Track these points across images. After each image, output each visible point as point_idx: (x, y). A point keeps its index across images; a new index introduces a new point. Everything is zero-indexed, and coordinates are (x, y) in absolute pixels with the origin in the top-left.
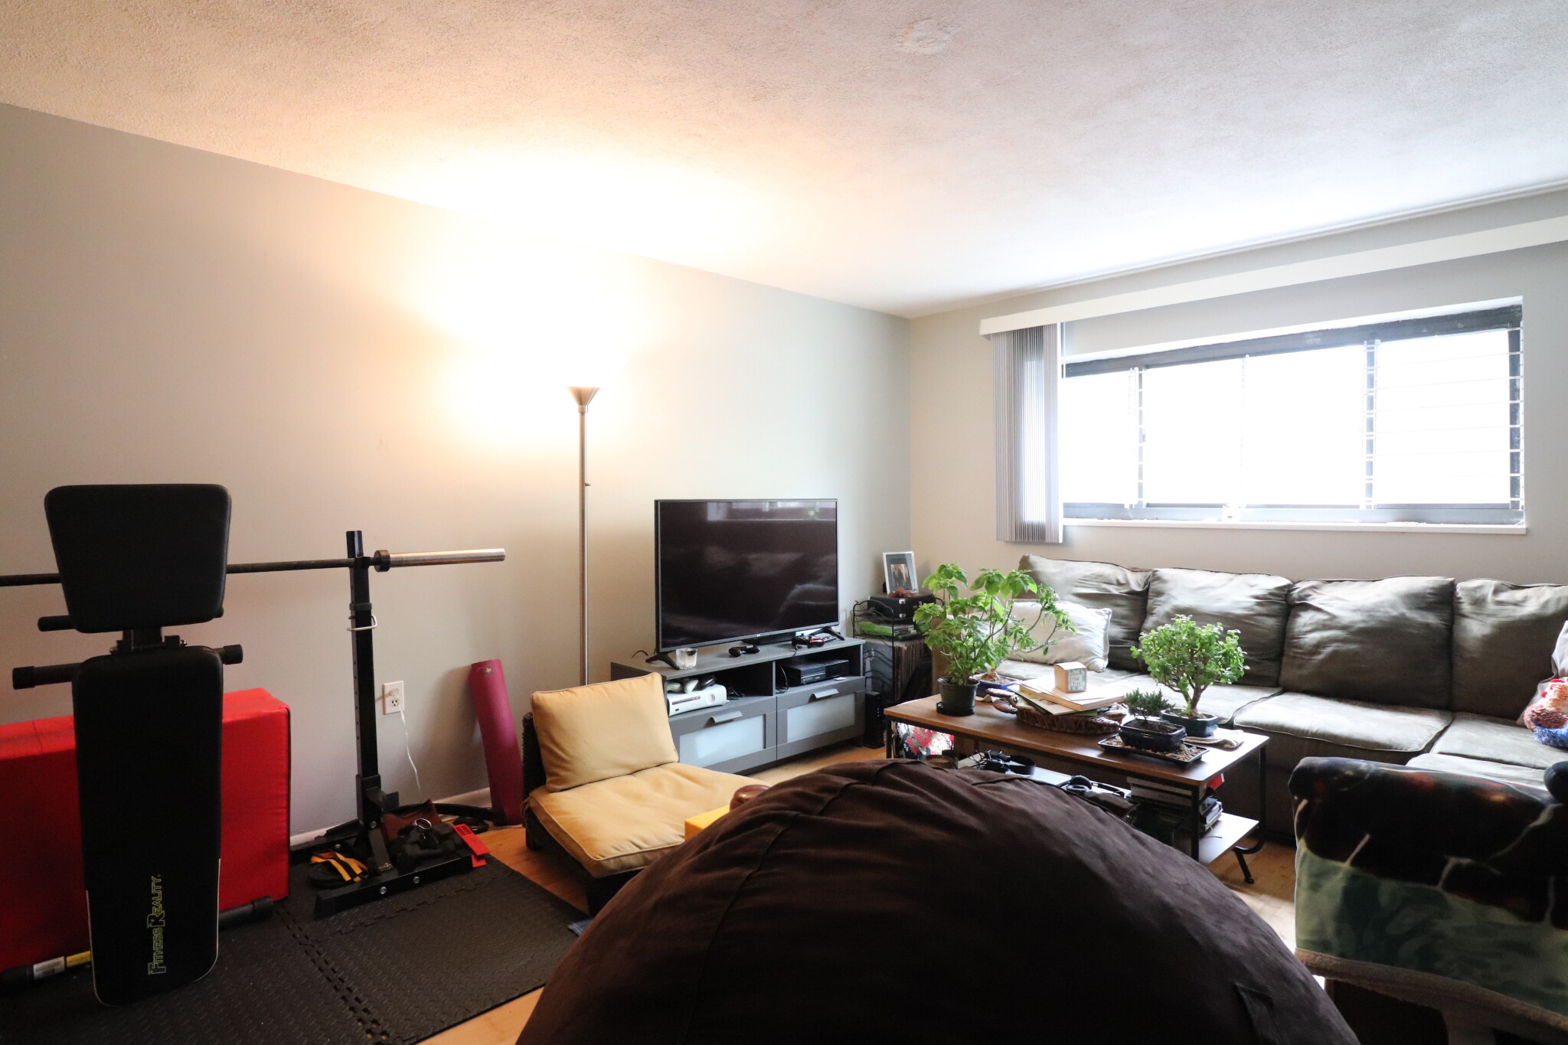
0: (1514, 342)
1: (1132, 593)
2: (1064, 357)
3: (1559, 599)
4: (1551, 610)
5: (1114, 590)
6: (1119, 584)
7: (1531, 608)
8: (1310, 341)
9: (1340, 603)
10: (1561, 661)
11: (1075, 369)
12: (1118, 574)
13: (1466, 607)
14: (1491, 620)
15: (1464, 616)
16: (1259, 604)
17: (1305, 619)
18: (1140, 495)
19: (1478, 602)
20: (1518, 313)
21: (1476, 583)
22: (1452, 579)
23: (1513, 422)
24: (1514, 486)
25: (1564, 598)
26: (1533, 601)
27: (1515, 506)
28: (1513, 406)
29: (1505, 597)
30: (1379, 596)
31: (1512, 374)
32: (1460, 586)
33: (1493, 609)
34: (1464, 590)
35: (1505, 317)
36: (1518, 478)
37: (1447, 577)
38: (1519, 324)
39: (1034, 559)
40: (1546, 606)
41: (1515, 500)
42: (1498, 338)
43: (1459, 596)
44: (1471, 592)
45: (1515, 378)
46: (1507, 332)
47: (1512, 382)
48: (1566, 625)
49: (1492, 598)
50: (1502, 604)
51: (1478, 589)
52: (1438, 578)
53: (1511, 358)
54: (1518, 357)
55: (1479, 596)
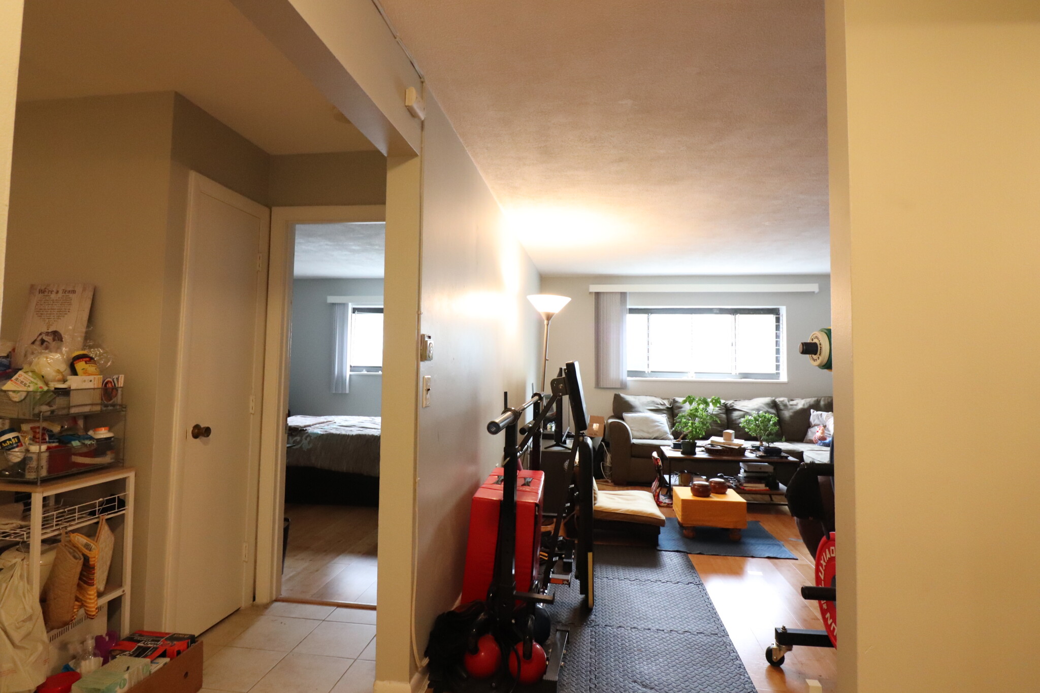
0: (778, 320)
1: (668, 408)
2: (629, 307)
3: (807, 403)
4: (806, 407)
5: (661, 407)
6: (661, 405)
7: (800, 406)
8: (715, 311)
9: (747, 408)
10: (814, 421)
11: (632, 311)
12: (659, 401)
13: (782, 407)
14: (791, 411)
15: (781, 410)
16: (719, 409)
17: (736, 414)
18: (648, 367)
19: (785, 406)
20: (779, 311)
21: (781, 399)
22: (774, 398)
23: (776, 346)
24: (778, 367)
25: (809, 402)
26: (800, 404)
27: (778, 374)
28: (777, 342)
29: (791, 403)
30: (757, 405)
31: (776, 330)
32: (778, 400)
33: (790, 407)
34: (779, 401)
35: (775, 312)
36: (779, 365)
37: (772, 397)
38: (779, 315)
39: (622, 395)
40: (804, 405)
41: (777, 372)
42: (772, 317)
43: (779, 403)
44: (781, 402)
45: (777, 332)
46: (775, 316)
47: (776, 333)
48: (812, 411)
49: (788, 403)
50: (791, 405)
51: (783, 401)
52: (769, 398)
53: (776, 325)
54: (779, 325)
55: (784, 403)
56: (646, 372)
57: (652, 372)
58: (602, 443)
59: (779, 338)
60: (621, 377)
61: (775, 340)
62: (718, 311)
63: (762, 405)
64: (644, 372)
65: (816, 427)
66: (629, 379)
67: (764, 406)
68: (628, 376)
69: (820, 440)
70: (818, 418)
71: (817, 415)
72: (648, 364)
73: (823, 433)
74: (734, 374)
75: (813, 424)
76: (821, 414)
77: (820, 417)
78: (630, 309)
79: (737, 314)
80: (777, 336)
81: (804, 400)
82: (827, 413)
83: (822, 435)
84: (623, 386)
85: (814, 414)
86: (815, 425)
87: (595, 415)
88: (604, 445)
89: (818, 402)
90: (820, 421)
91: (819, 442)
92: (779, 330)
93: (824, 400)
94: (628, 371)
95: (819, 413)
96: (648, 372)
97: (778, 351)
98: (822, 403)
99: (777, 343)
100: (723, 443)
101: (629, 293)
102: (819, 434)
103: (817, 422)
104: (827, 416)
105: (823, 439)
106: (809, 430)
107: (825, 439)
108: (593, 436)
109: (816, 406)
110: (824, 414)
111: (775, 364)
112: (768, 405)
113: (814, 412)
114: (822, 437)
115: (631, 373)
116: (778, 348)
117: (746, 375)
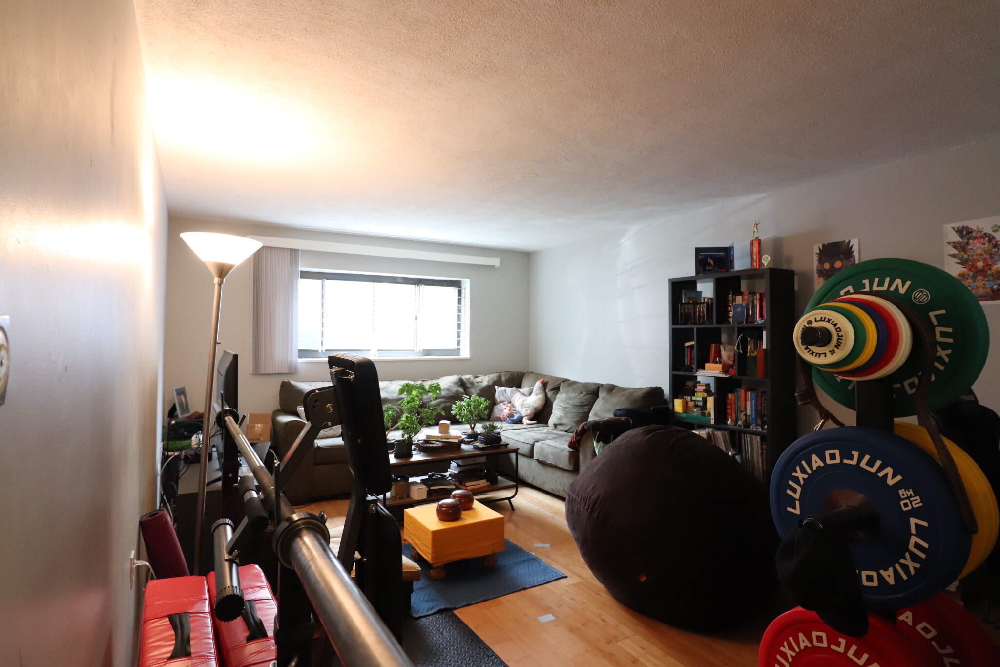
0: (460, 293)
2: (301, 269)
3: (491, 379)
4: (490, 383)
7: (485, 383)
8: (399, 280)
10: (499, 398)
13: (469, 385)
14: (478, 388)
15: (469, 388)
18: (322, 345)
19: (472, 383)
20: (461, 283)
21: (467, 376)
22: (460, 376)
23: (458, 321)
24: (459, 343)
25: (493, 379)
26: (485, 380)
27: (459, 349)
28: (458, 315)
29: (477, 380)
30: (446, 384)
31: (458, 304)
32: (464, 377)
33: (476, 384)
34: (466, 379)
35: (457, 284)
36: (460, 340)
37: (458, 375)
38: (461, 288)
39: (293, 382)
40: (488, 382)
41: (458, 347)
42: (453, 291)
43: (465, 381)
44: (468, 379)
45: (459, 305)
46: (457, 289)
47: (458, 307)
48: (496, 387)
49: (474, 381)
50: (477, 382)
51: (469, 379)
52: (456, 376)
53: (458, 298)
54: (461, 298)
55: (471, 381)
56: (320, 351)
57: (326, 350)
58: (270, 450)
59: (460, 313)
60: (289, 359)
61: (456, 314)
62: (402, 281)
63: (452, 384)
64: (318, 351)
65: (501, 404)
66: (300, 360)
67: (454, 386)
68: (300, 357)
69: (508, 417)
70: (503, 395)
71: (502, 391)
72: (322, 342)
73: (510, 410)
74: (418, 351)
75: (498, 401)
76: (505, 390)
77: (504, 393)
78: (302, 272)
79: (421, 285)
80: (459, 310)
81: (487, 376)
82: (511, 389)
83: (509, 412)
84: (293, 371)
85: (498, 389)
86: (500, 402)
87: (256, 412)
88: (274, 453)
89: (500, 377)
90: (505, 397)
91: (508, 419)
92: (460, 304)
93: (505, 376)
94: (300, 351)
95: (503, 389)
96: (322, 351)
97: (459, 326)
98: (503, 379)
99: (459, 318)
100: (441, 438)
101: (302, 250)
102: (506, 412)
103: (502, 398)
104: (512, 392)
105: (511, 416)
106: (495, 407)
107: (513, 416)
108: (255, 442)
109: (499, 382)
110: (509, 390)
111: (456, 339)
112: (456, 383)
113: (498, 388)
114: (510, 414)
115: (303, 353)
116: (459, 322)
117: (427, 352)
